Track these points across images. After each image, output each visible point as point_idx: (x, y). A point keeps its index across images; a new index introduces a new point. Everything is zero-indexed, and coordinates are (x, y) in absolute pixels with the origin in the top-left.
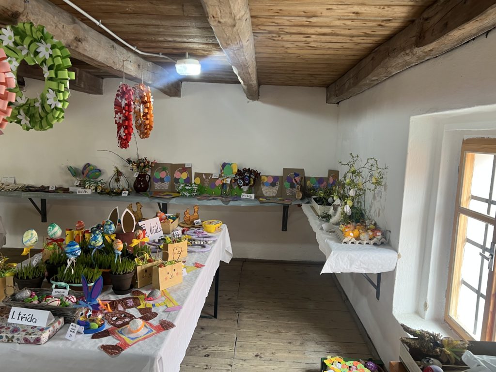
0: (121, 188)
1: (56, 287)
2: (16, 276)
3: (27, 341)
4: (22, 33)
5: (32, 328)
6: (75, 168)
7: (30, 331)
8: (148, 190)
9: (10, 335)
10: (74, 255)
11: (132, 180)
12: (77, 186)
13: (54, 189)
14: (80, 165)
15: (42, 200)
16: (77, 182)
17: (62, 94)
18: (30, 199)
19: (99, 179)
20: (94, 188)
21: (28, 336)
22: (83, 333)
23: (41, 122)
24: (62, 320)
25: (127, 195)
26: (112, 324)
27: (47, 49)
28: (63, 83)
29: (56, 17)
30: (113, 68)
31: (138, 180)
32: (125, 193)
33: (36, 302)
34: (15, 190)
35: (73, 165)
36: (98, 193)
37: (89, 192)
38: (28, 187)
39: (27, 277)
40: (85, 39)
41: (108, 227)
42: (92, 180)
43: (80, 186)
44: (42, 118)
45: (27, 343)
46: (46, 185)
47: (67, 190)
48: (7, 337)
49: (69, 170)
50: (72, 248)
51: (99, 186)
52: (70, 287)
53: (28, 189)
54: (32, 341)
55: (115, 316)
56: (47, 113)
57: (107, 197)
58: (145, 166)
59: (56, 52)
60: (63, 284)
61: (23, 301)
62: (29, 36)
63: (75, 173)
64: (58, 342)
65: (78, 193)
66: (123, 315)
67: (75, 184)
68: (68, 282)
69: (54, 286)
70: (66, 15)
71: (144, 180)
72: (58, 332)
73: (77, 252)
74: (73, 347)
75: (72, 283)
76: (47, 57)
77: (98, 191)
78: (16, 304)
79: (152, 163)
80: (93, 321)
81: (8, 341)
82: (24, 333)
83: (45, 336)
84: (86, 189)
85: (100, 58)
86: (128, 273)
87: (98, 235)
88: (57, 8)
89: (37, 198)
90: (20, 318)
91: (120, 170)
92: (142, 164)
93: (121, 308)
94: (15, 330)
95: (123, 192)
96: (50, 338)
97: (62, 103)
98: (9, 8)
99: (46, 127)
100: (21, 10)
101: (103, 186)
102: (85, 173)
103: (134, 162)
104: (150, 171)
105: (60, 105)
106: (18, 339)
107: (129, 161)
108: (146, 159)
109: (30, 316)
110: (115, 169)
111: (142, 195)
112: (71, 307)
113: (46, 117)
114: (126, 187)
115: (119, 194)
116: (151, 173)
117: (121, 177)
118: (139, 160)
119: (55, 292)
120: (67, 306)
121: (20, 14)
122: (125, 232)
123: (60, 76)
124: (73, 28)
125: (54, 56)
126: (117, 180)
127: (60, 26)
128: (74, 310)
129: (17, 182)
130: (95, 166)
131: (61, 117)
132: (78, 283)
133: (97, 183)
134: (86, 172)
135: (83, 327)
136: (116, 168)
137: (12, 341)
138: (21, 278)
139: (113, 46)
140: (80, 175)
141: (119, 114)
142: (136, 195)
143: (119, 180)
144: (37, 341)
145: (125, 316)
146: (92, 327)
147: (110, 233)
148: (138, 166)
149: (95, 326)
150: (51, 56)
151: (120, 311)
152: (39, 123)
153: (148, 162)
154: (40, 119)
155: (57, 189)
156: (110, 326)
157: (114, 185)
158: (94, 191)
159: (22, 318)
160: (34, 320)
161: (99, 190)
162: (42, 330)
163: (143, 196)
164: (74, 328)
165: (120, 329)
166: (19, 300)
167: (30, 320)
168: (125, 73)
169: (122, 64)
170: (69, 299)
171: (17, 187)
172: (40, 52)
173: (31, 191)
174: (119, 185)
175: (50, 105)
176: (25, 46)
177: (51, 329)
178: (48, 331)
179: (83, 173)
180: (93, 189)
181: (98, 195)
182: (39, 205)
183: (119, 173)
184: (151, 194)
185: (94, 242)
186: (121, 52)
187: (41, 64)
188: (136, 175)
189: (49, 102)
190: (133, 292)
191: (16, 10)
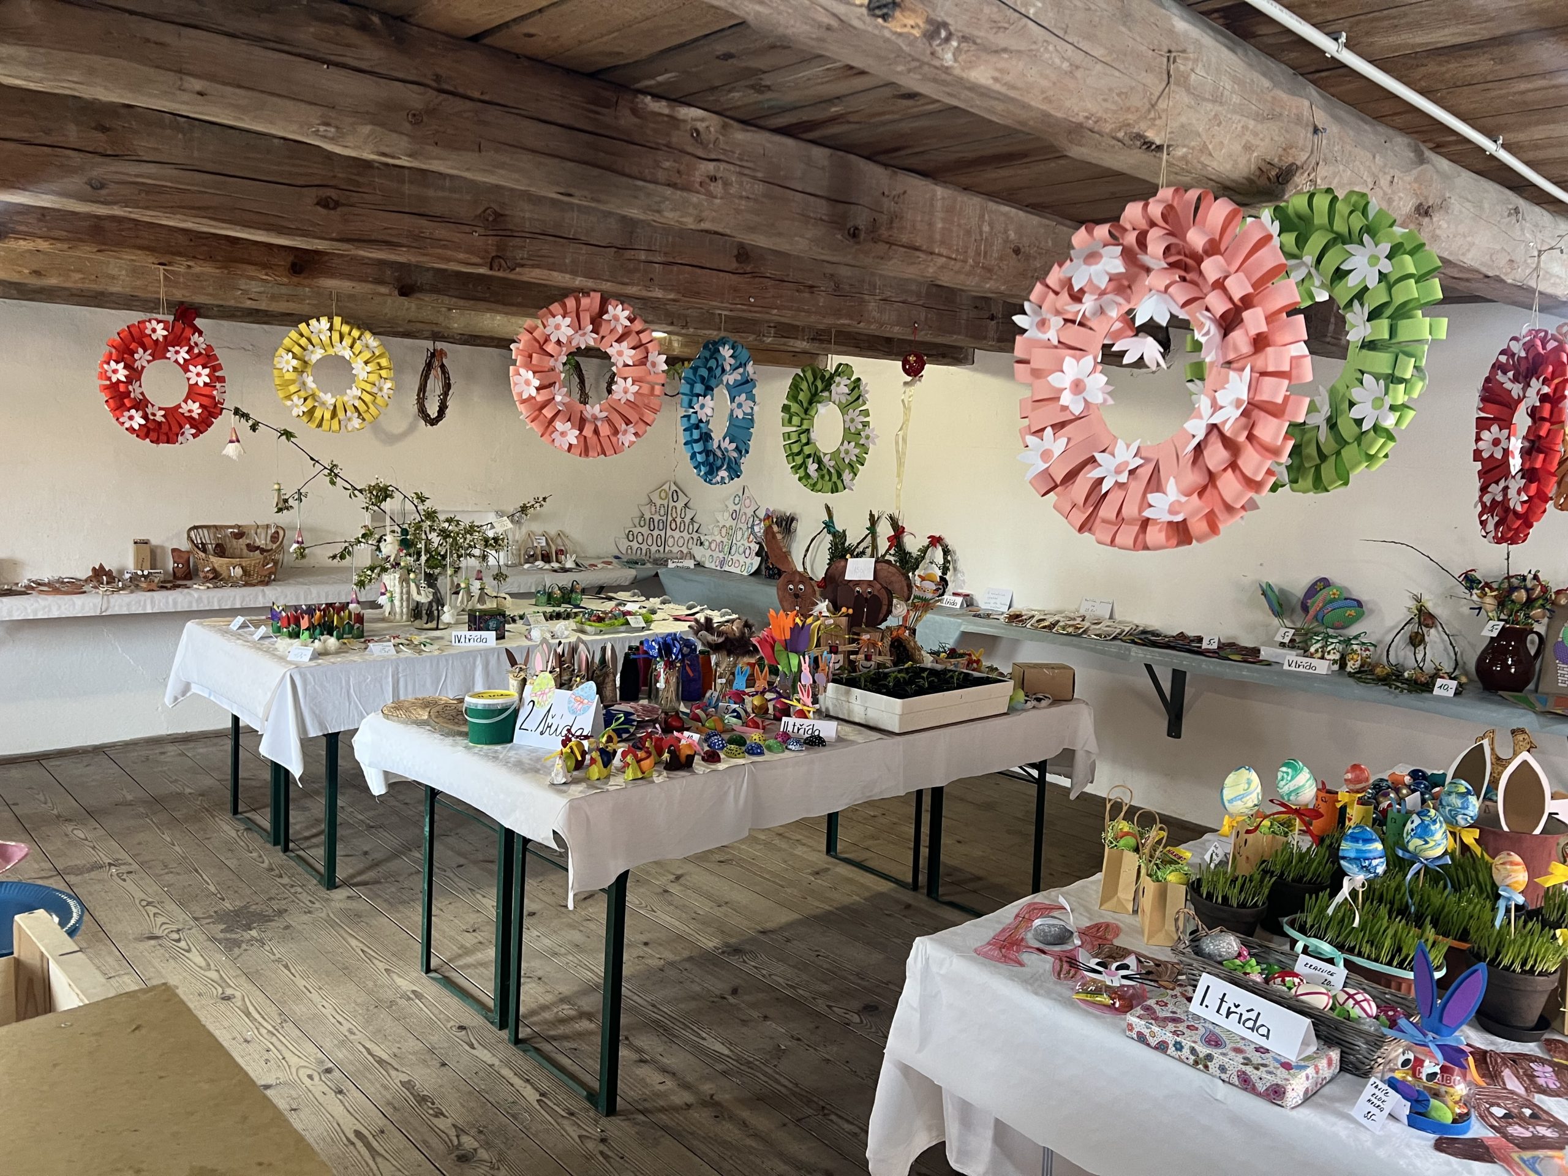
0: (1428, 667)
1: (1305, 951)
2: (1194, 888)
3: (1246, 1083)
4: (1296, 220)
5: (1257, 1050)
6: (1282, 591)
7: (1256, 1058)
8: (1531, 686)
9: (1203, 1050)
10: (1367, 869)
11: (1473, 646)
12: (1282, 645)
13: (1215, 646)
14: (1297, 582)
15: (1175, 672)
16: (1285, 634)
17: (1402, 387)
18: (1149, 668)
19: (1353, 631)
20: (1337, 657)
21: (1249, 1070)
22: (1406, 1121)
23: (1318, 468)
24: (1335, 1055)
25: (1451, 693)
26: (1492, 1127)
27: (1373, 260)
28: (1409, 355)
29: (1378, 157)
30: (1502, 281)
31: (1495, 649)
32: (1445, 688)
33: (1256, 977)
34: (1115, 638)
35: (1276, 579)
36: (1350, 675)
37: (1322, 667)
38: (1144, 632)
39: (1225, 898)
40: (1443, 205)
41: (1457, 802)
42: (1331, 631)
43: (1292, 645)
44: (1323, 457)
45: (1246, 1089)
46: (1191, 633)
47: (1251, 655)
48: (1193, 1051)
49: (1264, 594)
50: (1360, 846)
51: (1354, 651)
52: (1348, 964)
53: (1147, 638)
54: (1261, 1087)
55: (1499, 1105)
56: (1342, 442)
57: (1380, 692)
58: (1530, 603)
59: (1402, 265)
60: (1326, 948)
61: (1221, 963)
62: (1321, 228)
63: (1281, 605)
64: (1332, 1119)
65: (1286, 667)
66: (1528, 1112)
67: (1279, 638)
68: (1340, 947)
69: (1299, 947)
70: (1401, 142)
71: (1520, 652)
72: (1326, 1090)
73: (1375, 862)
74: (1381, 1153)
75: (1351, 950)
76: (1372, 282)
77: (1349, 669)
78: (1209, 969)
79: (1558, 592)
80: (1437, 1095)
81: (1196, 1063)
82: (1240, 1058)
83: (1297, 1086)
84: (1312, 656)
85: (1470, 255)
86: (1541, 974)
87: (1434, 822)
88: (1381, 129)
89: (1165, 663)
90: (1224, 1011)
91: (1430, 606)
92: (1521, 596)
93: (1513, 1083)
94: (1214, 1041)
95: (1440, 681)
96: (1308, 1097)
97: (1398, 414)
98: (1276, 160)
99: (1334, 482)
100: (1302, 157)
101: (1364, 654)
102: (1312, 612)
103: (1487, 585)
104: (1546, 620)
105: (1389, 421)
106: (1223, 1069)
107: (1470, 581)
108: (1536, 577)
109: (1253, 1015)
110: (1412, 604)
111: (1504, 702)
112: (1366, 1027)
113: (1338, 453)
114: (1447, 666)
115: (1422, 686)
116: (1549, 627)
117: (1433, 631)
118: (1509, 578)
119: (1302, 964)
120: (1348, 1018)
121: (1297, 168)
122: (1506, 829)
123: (1403, 335)
124: (1416, 180)
125: (1392, 279)
126: (1416, 640)
127: (1384, 182)
128: (1377, 1042)
129: (1117, 616)
130: (1346, 588)
131: (1382, 455)
132: (1369, 958)
133: (1348, 642)
134: (1316, 604)
135: (1409, 1104)
136: (1418, 600)
137: (1206, 1067)
138: (1210, 896)
139: (1517, 210)
140: (1293, 611)
141: (1495, 428)
142: (1482, 699)
143: (1422, 641)
144: (1276, 1094)
145: (1533, 1116)
146: (1433, 1114)
147: (1462, 823)
148: (1503, 600)
149: (1444, 1113)
150: (1382, 276)
151: (1512, 1092)
152: (1313, 470)
153: (1545, 589)
154: (1318, 461)
155: (1222, 646)
156: (1489, 1134)
157: (1403, 655)
158: (1336, 667)
159: (1229, 1013)
160: (1263, 1031)
161: (1351, 666)
162: (1287, 1066)
163: (1514, 705)
164: (1380, 1094)
165: (1528, 1155)
166: (1210, 956)
167: (1250, 1024)
168: (1540, 293)
169: (1533, 262)
170: (1357, 1003)
171: (1118, 631)
172: (1351, 271)
173: (1154, 644)
174: (1420, 657)
175: (1359, 422)
176: (1309, 259)
177: (1310, 1071)
178: (1303, 1074)
179: (1305, 608)
180: (1335, 662)
181: (1351, 681)
182: (1166, 686)
183: (1424, 617)
184: (1545, 703)
185: (1419, 842)
186: (1536, 225)
187: (1350, 303)
188: (1492, 629)
189: (1355, 413)
190: (1546, 1040)
191: (1291, 160)
